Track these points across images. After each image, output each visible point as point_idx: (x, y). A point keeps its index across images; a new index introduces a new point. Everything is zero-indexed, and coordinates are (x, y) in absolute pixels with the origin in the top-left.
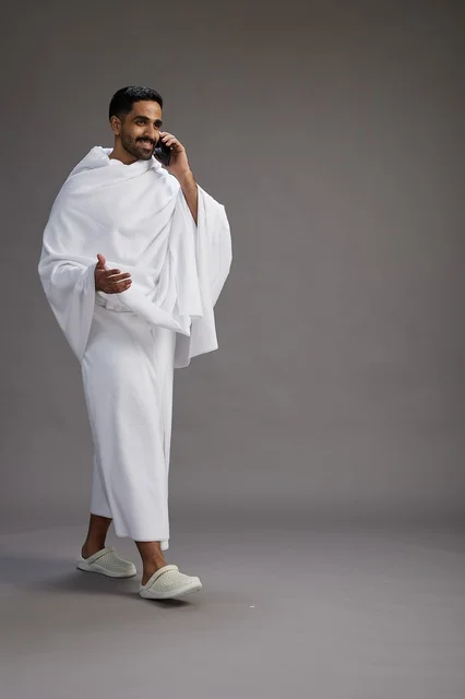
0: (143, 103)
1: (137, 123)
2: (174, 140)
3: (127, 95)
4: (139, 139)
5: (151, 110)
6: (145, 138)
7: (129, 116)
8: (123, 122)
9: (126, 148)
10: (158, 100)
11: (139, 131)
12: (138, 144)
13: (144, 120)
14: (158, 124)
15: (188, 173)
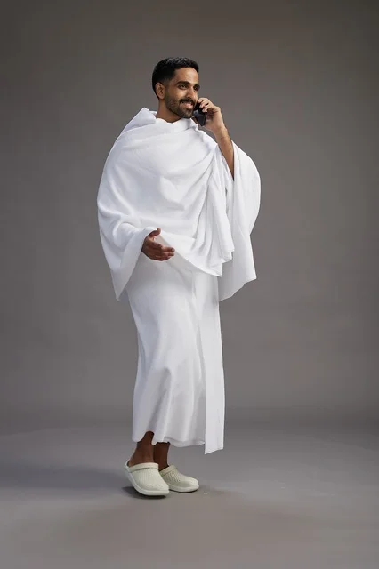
0: (183, 69)
1: (179, 87)
2: (211, 105)
3: (170, 64)
4: (182, 101)
5: (191, 75)
6: (187, 100)
7: (172, 82)
8: (167, 87)
9: (170, 110)
10: (195, 67)
11: (182, 93)
12: (181, 104)
13: (186, 85)
14: (196, 87)
15: (224, 130)
